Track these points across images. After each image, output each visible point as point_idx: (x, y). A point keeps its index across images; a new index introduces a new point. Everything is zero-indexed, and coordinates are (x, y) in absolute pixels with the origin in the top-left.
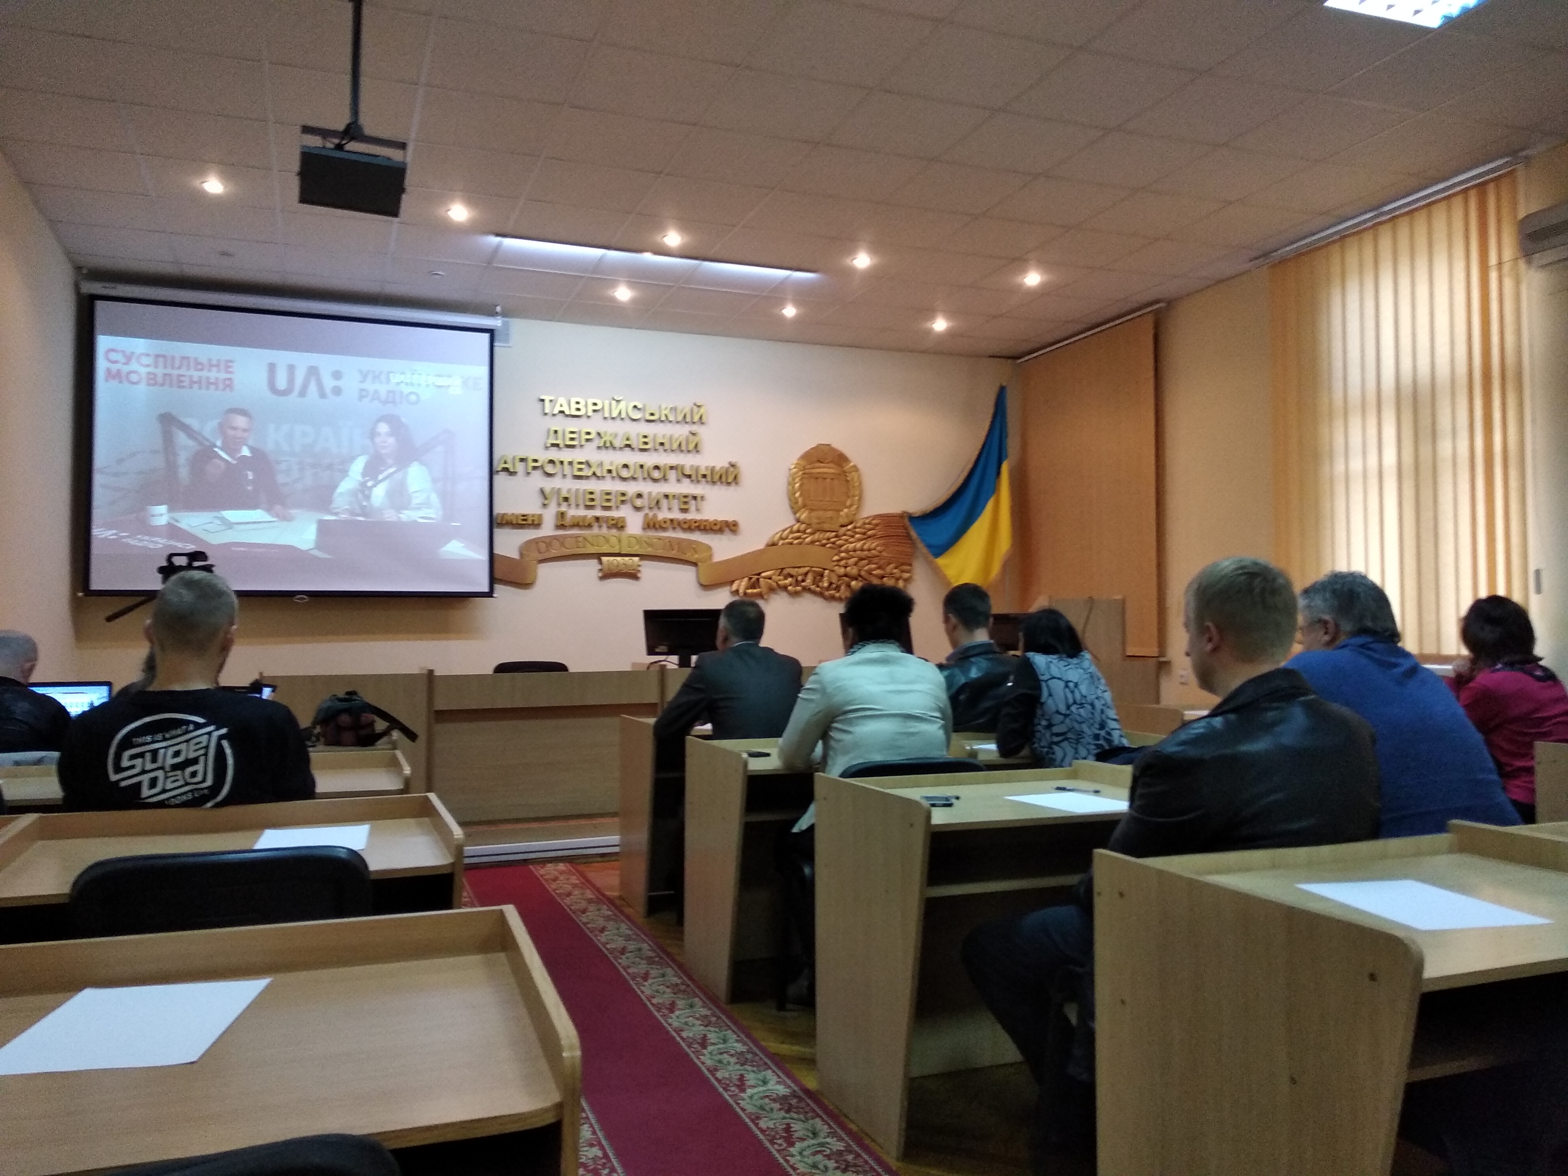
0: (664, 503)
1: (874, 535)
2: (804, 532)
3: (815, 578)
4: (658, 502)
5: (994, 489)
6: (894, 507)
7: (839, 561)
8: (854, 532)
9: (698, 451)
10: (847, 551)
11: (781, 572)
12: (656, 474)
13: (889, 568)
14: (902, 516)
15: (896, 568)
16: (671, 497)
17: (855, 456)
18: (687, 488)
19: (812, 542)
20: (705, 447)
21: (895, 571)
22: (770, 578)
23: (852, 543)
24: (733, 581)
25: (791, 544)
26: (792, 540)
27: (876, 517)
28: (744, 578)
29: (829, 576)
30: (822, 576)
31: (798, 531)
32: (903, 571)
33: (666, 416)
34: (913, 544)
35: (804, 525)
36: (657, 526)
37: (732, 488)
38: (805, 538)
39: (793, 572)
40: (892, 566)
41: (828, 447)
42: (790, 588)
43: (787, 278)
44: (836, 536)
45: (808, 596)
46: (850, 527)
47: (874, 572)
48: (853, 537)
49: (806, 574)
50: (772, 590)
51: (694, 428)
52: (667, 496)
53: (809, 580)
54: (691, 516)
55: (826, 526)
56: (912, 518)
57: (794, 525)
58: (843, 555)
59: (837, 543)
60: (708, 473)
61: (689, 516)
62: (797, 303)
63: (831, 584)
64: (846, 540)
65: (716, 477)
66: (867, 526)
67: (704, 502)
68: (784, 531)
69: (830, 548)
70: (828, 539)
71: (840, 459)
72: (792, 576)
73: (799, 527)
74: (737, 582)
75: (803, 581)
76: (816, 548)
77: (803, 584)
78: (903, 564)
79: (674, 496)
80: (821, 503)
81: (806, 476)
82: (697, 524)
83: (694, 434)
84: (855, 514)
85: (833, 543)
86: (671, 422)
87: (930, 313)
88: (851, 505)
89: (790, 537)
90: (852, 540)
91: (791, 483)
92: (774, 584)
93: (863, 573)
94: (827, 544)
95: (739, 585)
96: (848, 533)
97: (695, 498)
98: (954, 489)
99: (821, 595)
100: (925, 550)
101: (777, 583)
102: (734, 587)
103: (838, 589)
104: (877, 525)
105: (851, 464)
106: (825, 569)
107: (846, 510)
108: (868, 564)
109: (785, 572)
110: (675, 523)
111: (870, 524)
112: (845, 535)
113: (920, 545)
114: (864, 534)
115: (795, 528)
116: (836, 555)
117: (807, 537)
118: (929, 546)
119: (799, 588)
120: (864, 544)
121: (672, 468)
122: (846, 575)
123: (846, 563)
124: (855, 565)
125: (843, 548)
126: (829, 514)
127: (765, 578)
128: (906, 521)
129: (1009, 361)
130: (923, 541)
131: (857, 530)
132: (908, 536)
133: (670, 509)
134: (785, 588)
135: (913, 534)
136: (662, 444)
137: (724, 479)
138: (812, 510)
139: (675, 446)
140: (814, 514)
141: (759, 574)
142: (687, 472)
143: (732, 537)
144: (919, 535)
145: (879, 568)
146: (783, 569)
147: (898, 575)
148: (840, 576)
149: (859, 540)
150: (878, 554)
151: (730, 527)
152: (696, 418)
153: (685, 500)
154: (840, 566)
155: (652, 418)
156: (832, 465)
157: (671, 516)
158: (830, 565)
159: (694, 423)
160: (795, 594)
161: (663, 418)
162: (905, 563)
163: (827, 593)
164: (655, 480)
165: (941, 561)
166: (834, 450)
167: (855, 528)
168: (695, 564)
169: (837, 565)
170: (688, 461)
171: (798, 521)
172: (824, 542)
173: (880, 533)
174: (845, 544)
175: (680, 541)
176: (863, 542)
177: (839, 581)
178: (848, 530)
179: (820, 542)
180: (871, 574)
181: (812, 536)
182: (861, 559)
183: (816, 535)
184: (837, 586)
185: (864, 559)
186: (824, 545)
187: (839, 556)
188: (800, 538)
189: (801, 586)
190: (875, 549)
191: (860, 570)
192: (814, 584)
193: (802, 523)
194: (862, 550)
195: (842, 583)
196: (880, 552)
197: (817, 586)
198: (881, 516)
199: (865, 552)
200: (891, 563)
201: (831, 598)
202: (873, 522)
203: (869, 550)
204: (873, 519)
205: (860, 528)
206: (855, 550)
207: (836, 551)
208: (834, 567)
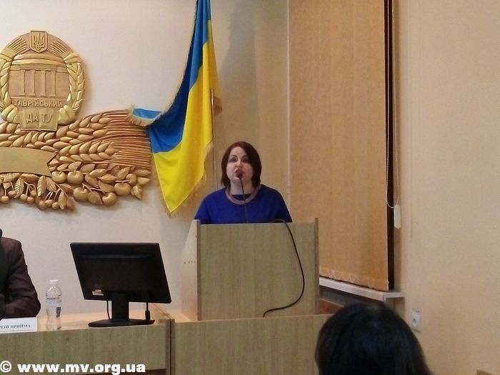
1: (104, 135)
2: (13, 132)
3: (25, 185)
7: (58, 165)
8: (77, 132)
10: (68, 154)
13: (121, 173)
15: (129, 173)
19: (23, 145)
23: (73, 144)
27: (103, 114)
29: (45, 183)
30: (36, 182)
31: (5, 132)
35: (11, 124)
38: (13, 140)
40: (123, 170)
44: (54, 137)
46: (71, 126)
47: (102, 178)
48: (76, 137)
49: (15, 181)
58: (61, 158)
63: (47, 191)
64: (68, 142)
70: (43, 140)
73: (6, 126)
75: (10, 189)
76: (28, 153)
77: (10, 192)
78: (138, 167)
90: (74, 141)
93: (87, 178)
94: (41, 146)
96: (68, 133)
99: (34, 203)
103: (55, 197)
104: (106, 124)
106: (40, 176)
111: (98, 122)
112: (65, 135)
114: (91, 134)
116: (54, 158)
120: (90, 146)
122: (66, 181)
123: (67, 168)
125: (63, 151)
131: (80, 130)
138: (20, 107)
145: (109, 172)
147: (132, 181)
150: (108, 157)
154: (59, 171)
158: (44, 170)
162: (143, 167)
163: (41, 203)
167: (78, 126)
169: (56, 170)
171: (4, 120)
172: (38, 143)
173: (109, 133)
174: (66, 146)
176: (90, 142)
177: (57, 188)
178: (69, 130)
179: (33, 144)
180: (98, 179)
181: (22, 137)
182: (84, 163)
183: (28, 136)
184: (54, 193)
185: (89, 163)
186: (39, 148)
187: (58, 160)
188: (7, 139)
189: (7, 195)
190: (104, 151)
191: (84, 175)
192: (24, 193)
193: (9, 123)
194: (87, 152)
195: (60, 191)
196: (110, 154)
197: (29, 195)
198: (109, 113)
199: (91, 155)
200: (125, 167)
201: (48, 208)
202: (100, 120)
203: (96, 152)
204: (101, 117)
205: (85, 127)
206: (78, 153)
207: (53, 154)
208: (51, 172)
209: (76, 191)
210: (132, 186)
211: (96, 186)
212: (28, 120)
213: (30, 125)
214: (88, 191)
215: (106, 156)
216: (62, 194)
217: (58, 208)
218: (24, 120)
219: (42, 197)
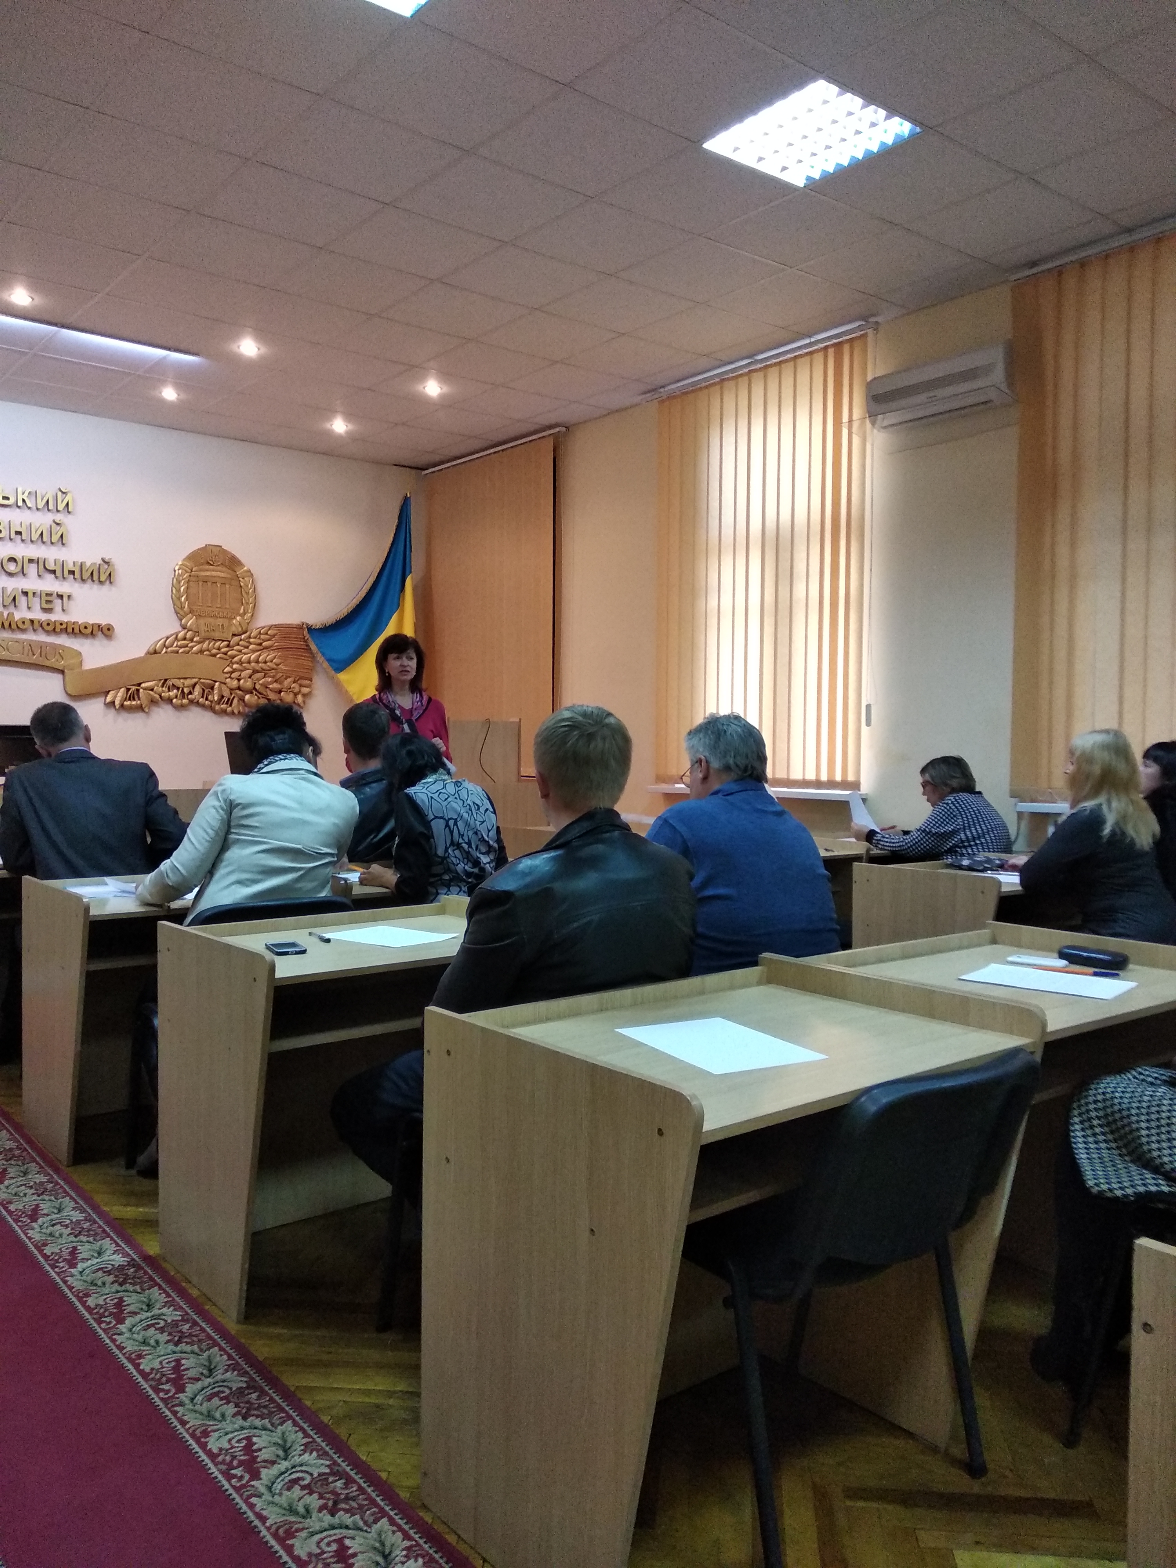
0: (22, 601)
1: (271, 646)
2: (192, 640)
3: (204, 691)
4: (14, 599)
5: (398, 604)
6: (294, 619)
7: (232, 673)
8: (249, 642)
9: (63, 544)
10: (240, 663)
11: (164, 684)
12: (12, 567)
13: (287, 683)
14: (300, 627)
15: (294, 682)
16: (30, 595)
17: (249, 560)
18: (50, 585)
19: (201, 651)
20: (73, 539)
21: (293, 685)
22: (152, 690)
23: (245, 654)
24: (109, 692)
25: (177, 652)
26: (177, 648)
27: (270, 627)
28: (120, 688)
29: (220, 689)
30: (212, 688)
31: (185, 639)
32: (301, 686)
33: (24, 500)
34: (313, 657)
35: (190, 632)
36: (14, 626)
37: (106, 587)
38: (192, 647)
39: (178, 683)
40: (289, 680)
41: (219, 549)
42: (174, 701)
43: (165, 358)
44: (228, 646)
45: (196, 711)
46: (243, 637)
47: (271, 686)
48: (248, 647)
49: (194, 686)
50: (153, 702)
51: (59, 517)
52: (25, 594)
53: (197, 691)
54: (57, 616)
55: (217, 635)
56: (310, 629)
57: (180, 632)
58: (235, 666)
59: (229, 653)
60: (77, 570)
61: (53, 617)
62: (178, 386)
63: (222, 697)
64: (240, 651)
65: (86, 575)
66: (262, 637)
67: (71, 602)
68: (168, 638)
69: (220, 658)
70: (219, 649)
71: (233, 563)
72: (178, 689)
73: (186, 634)
74: (111, 693)
75: (190, 693)
76: (205, 659)
77: (190, 696)
78: (301, 678)
79: (34, 593)
80: (210, 609)
81: (192, 579)
82: (64, 626)
83: (58, 524)
84: (248, 623)
85: (226, 654)
86: (29, 508)
87: (329, 412)
88: (245, 613)
89: (175, 645)
90: (245, 650)
91: (176, 586)
92: (157, 696)
93: (258, 687)
94: (217, 654)
95: (116, 697)
96: (241, 643)
97: (61, 597)
98: (356, 602)
99: (212, 709)
100: (326, 664)
101: (161, 696)
102: (109, 698)
103: (230, 702)
104: (274, 636)
105: (245, 568)
106: (216, 682)
107: (238, 618)
108: (264, 677)
109: (170, 683)
110: (36, 624)
111: (266, 634)
112: (238, 644)
113: (320, 658)
114: (261, 644)
115: (181, 635)
116: (228, 665)
117: (195, 646)
118: (329, 660)
119: (185, 701)
120: (260, 655)
121: (31, 561)
122: (239, 688)
123: (240, 675)
124: (250, 677)
125: (236, 659)
126: (220, 622)
127: (145, 689)
128: (306, 632)
129: (414, 471)
130: (323, 654)
131: (251, 640)
132: (308, 649)
133: (29, 608)
134: (170, 700)
135: (313, 647)
136: (19, 533)
137: (95, 577)
138: (199, 617)
139: (35, 537)
140: (202, 621)
141: (139, 685)
142: (51, 566)
143: (105, 642)
144: (319, 648)
145: (276, 681)
146: (166, 680)
147: (296, 690)
148: (231, 689)
149: (254, 651)
150: (275, 666)
151: (106, 631)
152: (61, 507)
153: (49, 598)
154: (232, 679)
155: (6, 502)
156: (224, 569)
157: (30, 616)
158: (221, 677)
159: (58, 511)
160: (182, 707)
161: (20, 503)
162: (304, 678)
163: (217, 707)
164: (11, 575)
165: (342, 676)
166: (225, 551)
167: (250, 637)
168: (62, 672)
169: (230, 677)
170: (51, 554)
171: (184, 627)
172: (214, 651)
173: (276, 644)
174: (238, 655)
175: (42, 645)
176: (258, 653)
177: (231, 694)
178: (241, 640)
179: (210, 651)
180: (267, 687)
181: (200, 645)
182: (255, 671)
183: (205, 645)
184: (229, 699)
185: (258, 672)
186: (214, 655)
187: (232, 668)
188: (186, 646)
189: (188, 699)
190: (272, 661)
191: (255, 683)
192: (203, 697)
194: (257, 662)
195: (234, 697)
196: (277, 665)
197: (207, 699)
198: (276, 626)
199: (260, 665)
200: (290, 677)
201: (224, 712)
202: (269, 632)
203: (265, 662)
204: (269, 630)
205: (255, 638)
206: (249, 662)
207: (228, 662)
208: (226, 678)
209: (247, 697)
210: (296, 695)
211: (265, 693)
212: (206, 629)
213: (207, 634)
215: (273, 666)
216: (235, 701)
217: (233, 713)
218: (203, 628)
219: (219, 702)
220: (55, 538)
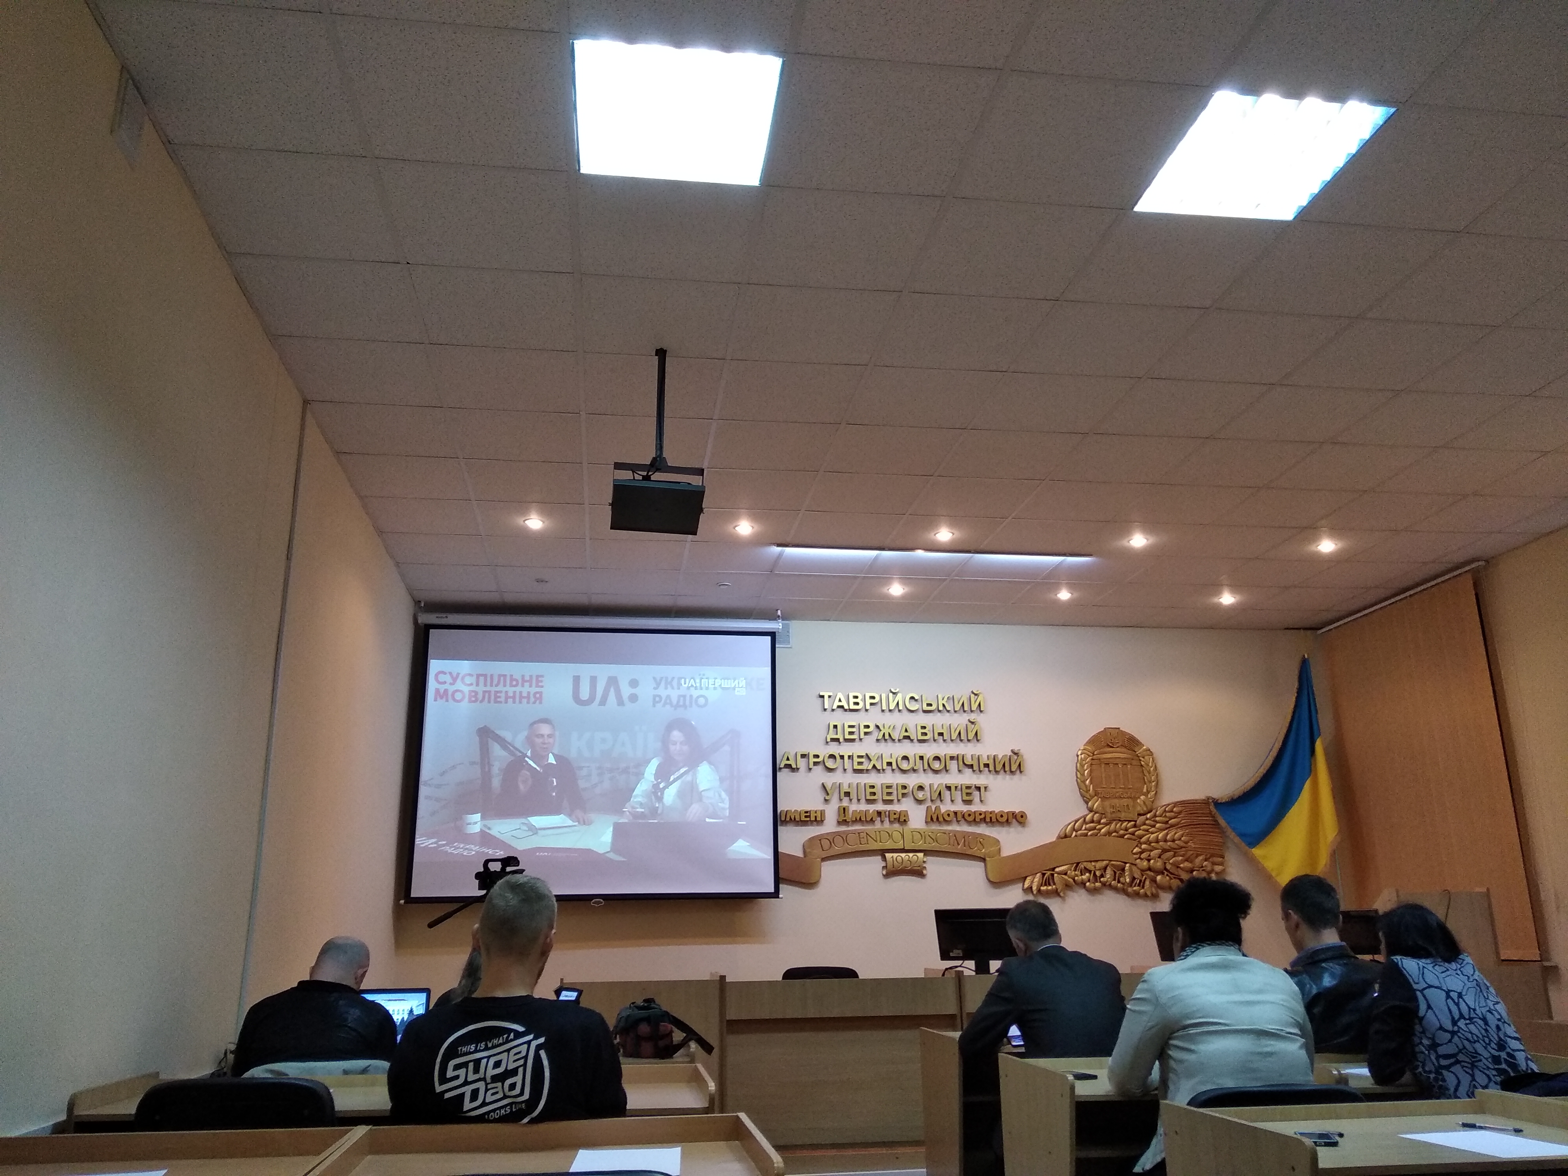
0: (946, 795)
1: (1178, 824)
2: (1099, 822)
3: (1115, 873)
4: (940, 794)
5: (1310, 770)
6: (1197, 794)
7: (1141, 853)
8: (1154, 821)
9: (978, 740)
10: (1148, 842)
11: (1076, 866)
12: (936, 765)
13: (1198, 861)
14: (1206, 802)
15: (1206, 861)
16: (953, 789)
17: (1147, 738)
18: (969, 778)
19: (1109, 833)
20: (985, 736)
21: (1205, 863)
22: (1066, 874)
23: (1152, 833)
24: (1026, 877)
25: (1086, 835)
26: (1086, 831)
27: (1176, 804)
28: (1037, 873)
29: (1131, 870)
30: (1123, 870)
31: (1092, 821)
32: (1214, 864)
33: (944, 705)
34: (1222, 832)
35: (1097, 815)
36: (941, 819)
37: (1018, 775)
38: (1100, 830)
39: (1090, 866)
40: (1201, 858)
41: (1117, 730)
42: (1088, 884)
43: (1062, 562)
44: (1135, 826)
45: (1109, 895)
46: (1148, 816)
47: (1182, 866)
48: (1154, 826)
49: (1105, 868)
50: (1068, 886)
51: (973, 717)
52: (949, 788)
53: (1109, 874)
54: (974, 808)
55: (1123, 816)
56: (1217, 804)
57: (1087, 815)
58: (1143, 846)
59: (1137, 833)
60: (991, 762)
61: (973, 808)
62: (1071, 587)
63: (1134, 879)
64: (1147, 831)
65: (999, 767)
66: (1168, 814)
67: (987, 793)
68: (1076, 821)
69: (1128, 839)
70: (1126, 830)
71: (1131, 743)
72: (1090, 872)
73: (1093, 816)
74: (1028, 878)
75: (1102, 876)
76: (1112, 840)
77: (1102, 879)
78: (1212, 856)
79: (956, 787)
80: (1114, 790)
81: (1094, 762)
82: (982, 816)
83: (972, 723)
84: (1153, 802)
85: (1133, 834)
86: (948, 711)
87: (1216, 588)
88: (1148, 792)
89: (1083, 828)
90: (1153, 829)
91: (1079, 770)
92: (1071, 880)
93: (1168, 867)
94: (1125, 835)
95: (1032, 882)
96: (1147, 822)
97: (978, 789)
98: (1263, 771)
99: (1124, 892)
100: (1237, 840)
101: (1074, 880)
102: (1027, 884)
103: (1142, 884)
104: (1180, 813)
105: (1145, 747)
106: (1126, 863)
107: (1142, 797)
108: (1174, 856)
109: (1082, 866)
110: (960, 817)
111: (1172, 811)
112: (1145, 824)
113: (1232, 835)
114: (1167, 822)
115: (1088, 818)
116: (1137, 846)
117: (1103, 828)
118: (1242, 835)
119: (1098, 884)
120: (1167, 834)
121: (952, 758)
122: (1150, 869)
123: (1149, 856)
124: (1159, 857)
125: (1143, 839)
126: (1125, 802)
127: (1058, 873)
128: (1212, 807)
129: (1309, 632)
130: (1234, 829)
131: (1157, 819)
132: (1216, 824)
133: (952, 801)
134: (1083, 884)
135: (1222, 822)
136: (941, 734)
137: (1007, 768)
138: (1104, 798)
139: (954, 736)
140: (1107, 803)
141: (1053, 869)
142: (969, 761)
143: (1020, 828)
144: (1228, 823)
145: (1187, 860)
146: (1079, 863)
147: (1209, 869)
148: (1142, 871)
149: (1161, 830)
150: (1185, 845)
151: (1018, 819)
152: (974, 707)
153: (968, 791)
154: (1142, 859)
155: (929, 708)
156: (1123, 750)
157: (954, 808)
158: (1131, 858)
159: (972, 711)
160: (1093, 891)
161: (941, 708)
162: (1217, 854)
163: (1130, 890)
164: (936, 772)
165: (1257, 852)
166: (1124, 733)
167: (1155, 816)
168: (983, 860)
169: (1140, 858)
170: (968, 750)
171: (1091, 810)
172: (1122, 832)
173: (1183, 821)
174: (1146, 835)
175: (965, 835)
176: (1166, 831)
177: (1143, 875)
178: (1147, 819)
179: (1117, 833)
180: (1178, 867)
181: (1108, 826)
182: (1165, 851)
183: (1113, 826)
184: (1141, 881)
185: (1168, 851)
186: (1122, 836)
187: (1140, 848)
188: (1094, 828)
189: (1100, 882)
190: (1180, 839)
191: (1165, 863)
192: (1114, 880)
193: (1096, 813)
194: (1166, 841)
195: (1146, 878)
196: (1186, 843)
197: (1119, 882)
198: (1182, 803)
199: (1169, 843)
200: (1200, 855)
201: (1137, 895)
202: (1175, 809)
203: (1173, 841)
204: (1174, 807)
205: (1161, 816)
206: (1157, 841)
207: (1136, 843)
208: (1136, 860)
209: (1159, 878)
210: (1209, 873)
211: (1176, 873)
212: (1112, 810)
213: (1113, 815)
214: (1171, 879)
215: (1182, 844)
216: (1147, 882)
217: (1146, 895)
218: (1109, 810)
219: (1131, 884)
220: (971, 735)
